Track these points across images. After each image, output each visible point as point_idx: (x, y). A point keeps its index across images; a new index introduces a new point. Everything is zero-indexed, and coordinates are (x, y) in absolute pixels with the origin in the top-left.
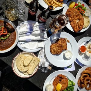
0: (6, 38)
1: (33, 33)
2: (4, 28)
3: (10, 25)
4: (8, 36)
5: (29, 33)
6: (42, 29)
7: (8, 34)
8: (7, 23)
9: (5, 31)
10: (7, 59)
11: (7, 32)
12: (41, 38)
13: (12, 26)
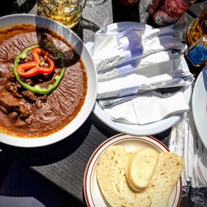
0: (51, 87)
1: (144, 62)
2: (39, 50)
3: (59, 38)
4: (57, 78)
5: (129, 66)
6: (172, 45)
7: (57, 71)
8: (50, 32)
9: (47, 61)
10: (64, 168)
11: (52, 63)
12: (174, 77)
13: (69, 41)
